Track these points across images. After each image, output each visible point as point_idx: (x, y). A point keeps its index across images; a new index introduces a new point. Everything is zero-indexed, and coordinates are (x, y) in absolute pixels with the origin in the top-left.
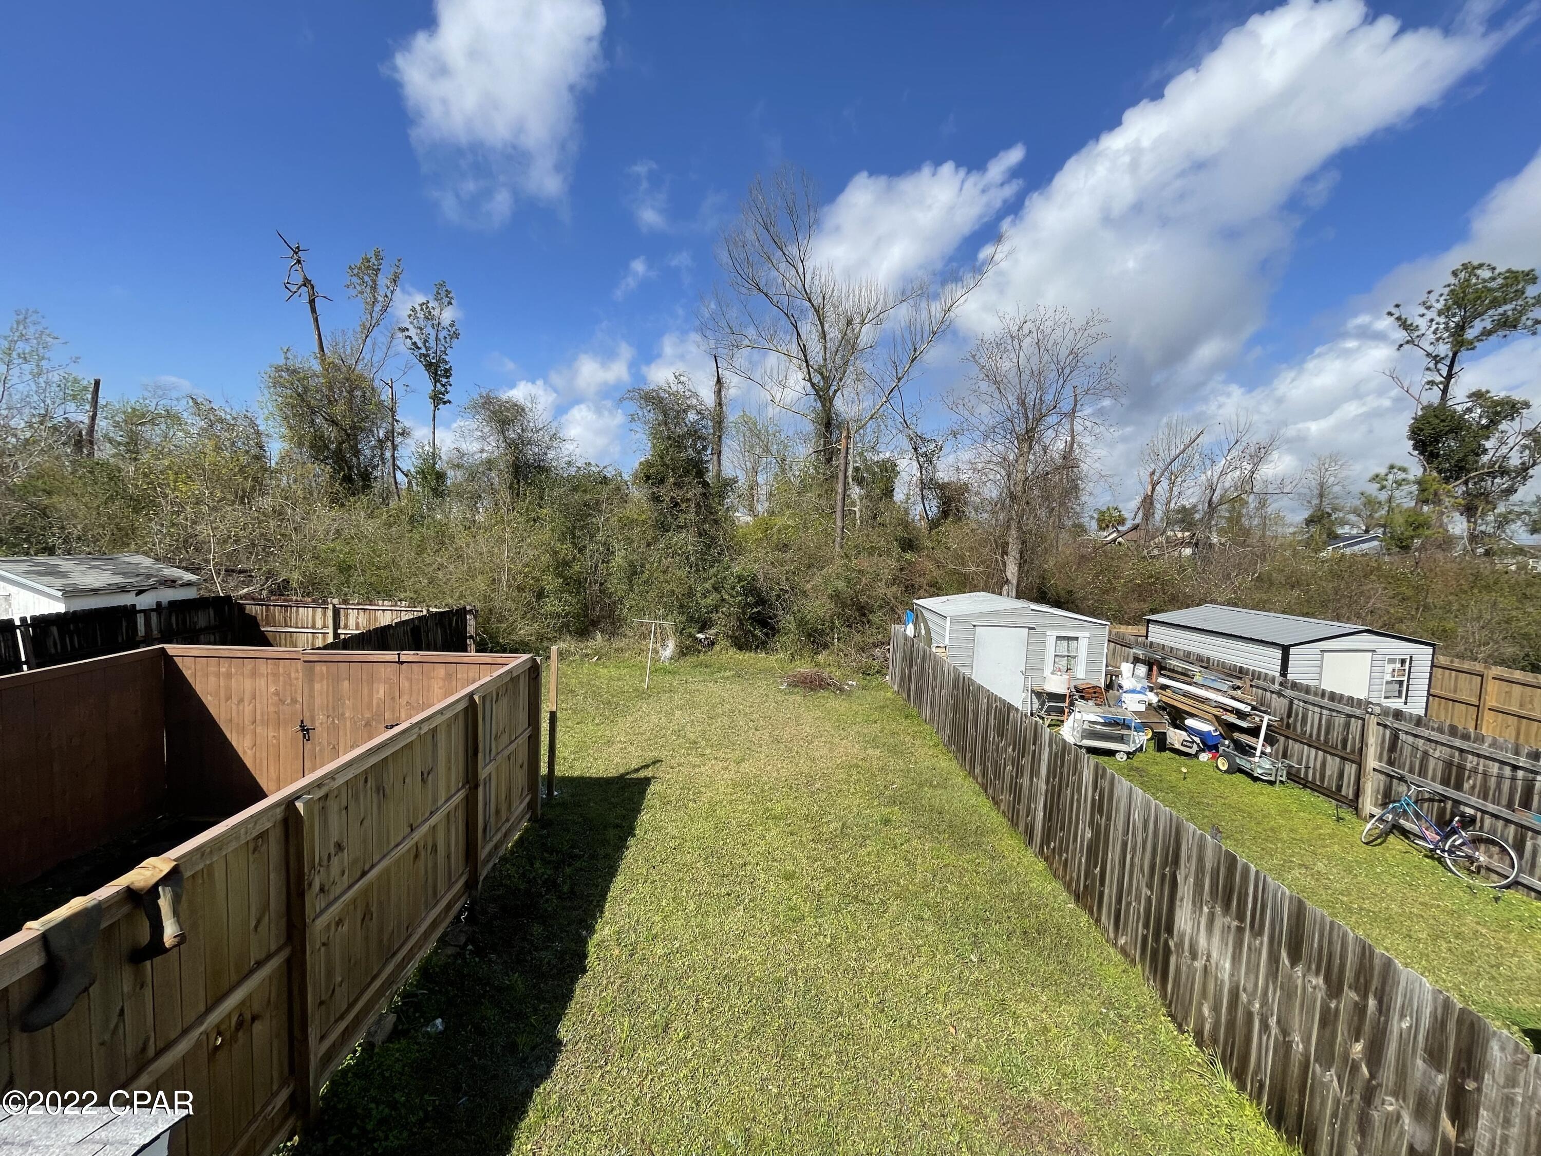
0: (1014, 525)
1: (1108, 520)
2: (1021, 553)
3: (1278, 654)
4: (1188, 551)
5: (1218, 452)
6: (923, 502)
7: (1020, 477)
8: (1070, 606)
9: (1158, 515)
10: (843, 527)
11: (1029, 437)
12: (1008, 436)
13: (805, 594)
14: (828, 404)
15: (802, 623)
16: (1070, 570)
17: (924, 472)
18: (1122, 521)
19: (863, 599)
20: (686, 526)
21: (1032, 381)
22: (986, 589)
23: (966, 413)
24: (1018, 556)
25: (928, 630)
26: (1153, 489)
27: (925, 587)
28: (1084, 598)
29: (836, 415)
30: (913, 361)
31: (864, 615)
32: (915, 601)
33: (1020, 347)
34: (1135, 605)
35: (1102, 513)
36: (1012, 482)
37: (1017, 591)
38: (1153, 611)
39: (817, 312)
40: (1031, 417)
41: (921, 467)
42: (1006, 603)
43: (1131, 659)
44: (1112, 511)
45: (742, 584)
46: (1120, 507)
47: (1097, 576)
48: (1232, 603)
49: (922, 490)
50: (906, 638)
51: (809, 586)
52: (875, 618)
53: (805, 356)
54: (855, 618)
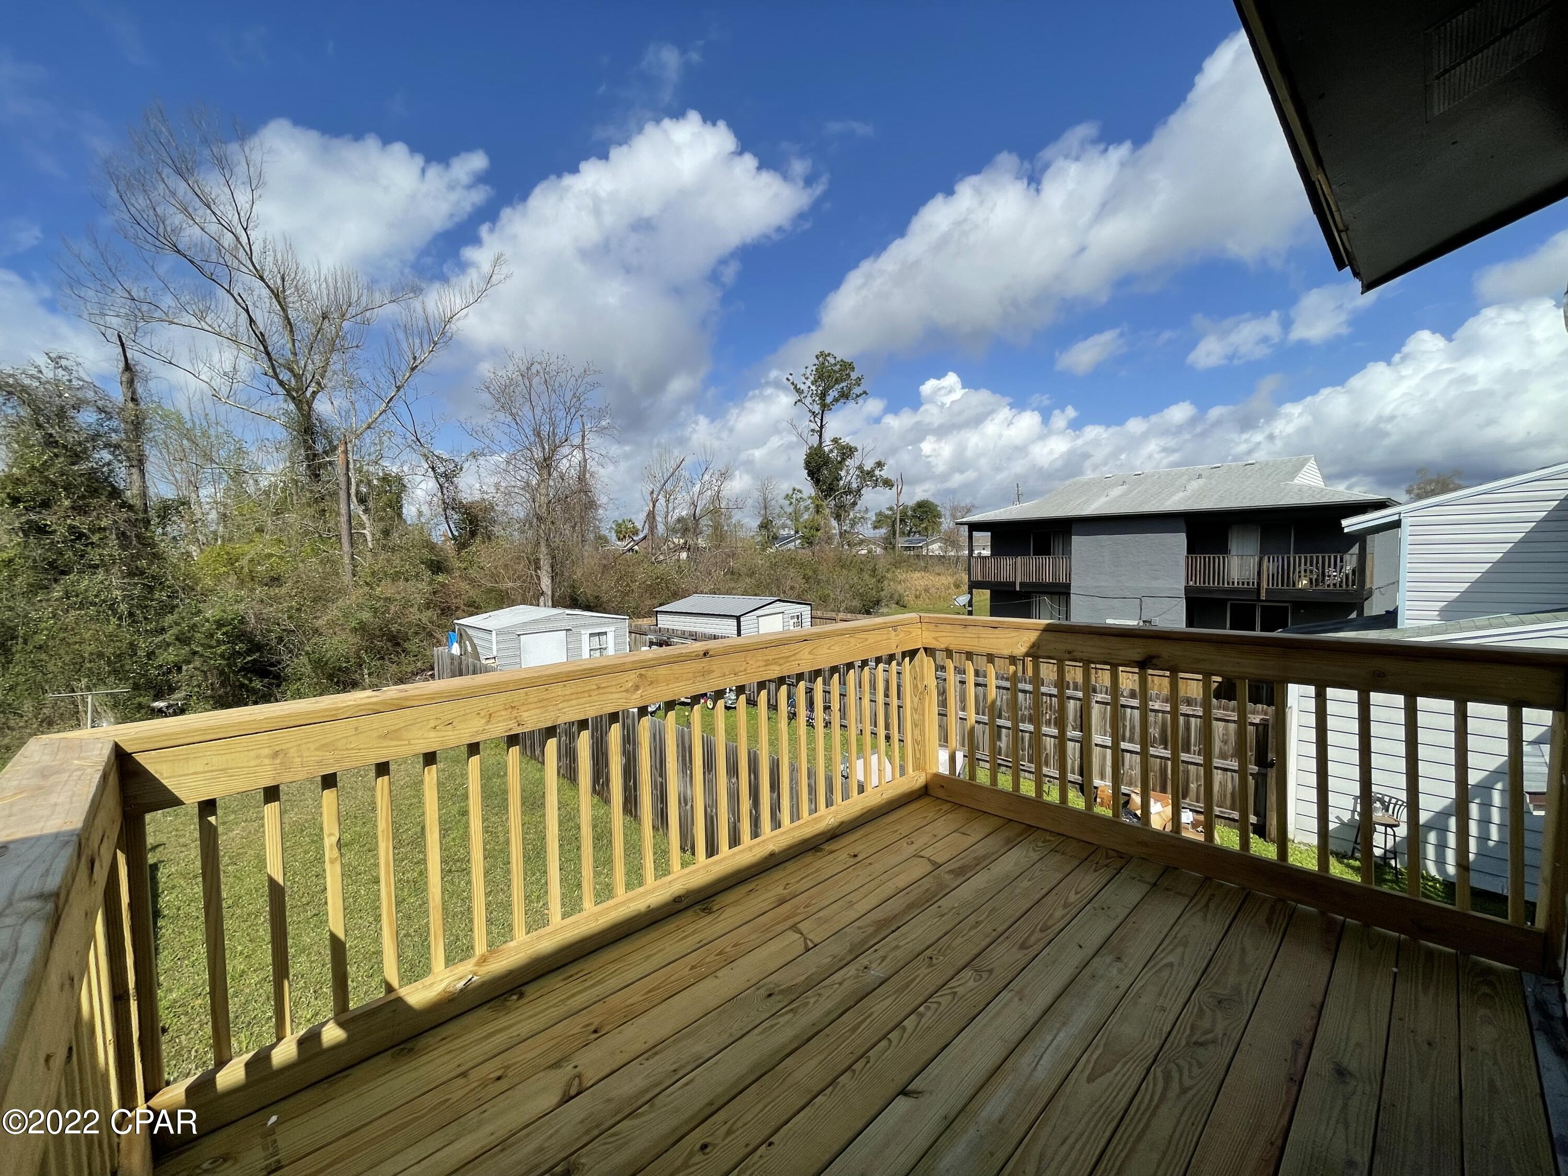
0: (543, 543)
1: (624, 531)
2: (552, 567)
3: (735, 622)
4: (684, 555)
5: (695, 477)
6: (447, 522)
7: (544, 500)
8: (599, 609)
9: (661, 528)
10: (353, 554)
11: (546, 464)
12: (529, 462)
13: (316, 631)
14: (306, 408)
15: (319, 664)
16: (596, 578)
17: (445, 491)
18: (636, 532)
19: (394, 628)
20: (103, 564)
21: (544, 417)
22: (524, 602)
23: (487, 441)
24: (550, 570)
25: (474, 646)
26: (654, 506)
27: (462, 607)
28: (610, 601)
29: (320, 422)
30: (413, 369)
31: (398, 644)
32: (456, 621)
33: (531, 385)
34: (648, 602)
35: (619, 525)
36: (537, 504)
37: (553, 601)
38: (661, 605)
39: (277, 296)
40: (547, 447)
41: (441, 487)
42: (544, 612)
43: (648, 644)
44: (627, 523)
45: (224, 630)
46: (633, 518)
47: (617, 581)
48: (713, 592)
49: (445, 510)
50: (452, 657)
51: (320, 622)
52: (412, 646)
53: (265, 348)
54: (388, 649)
